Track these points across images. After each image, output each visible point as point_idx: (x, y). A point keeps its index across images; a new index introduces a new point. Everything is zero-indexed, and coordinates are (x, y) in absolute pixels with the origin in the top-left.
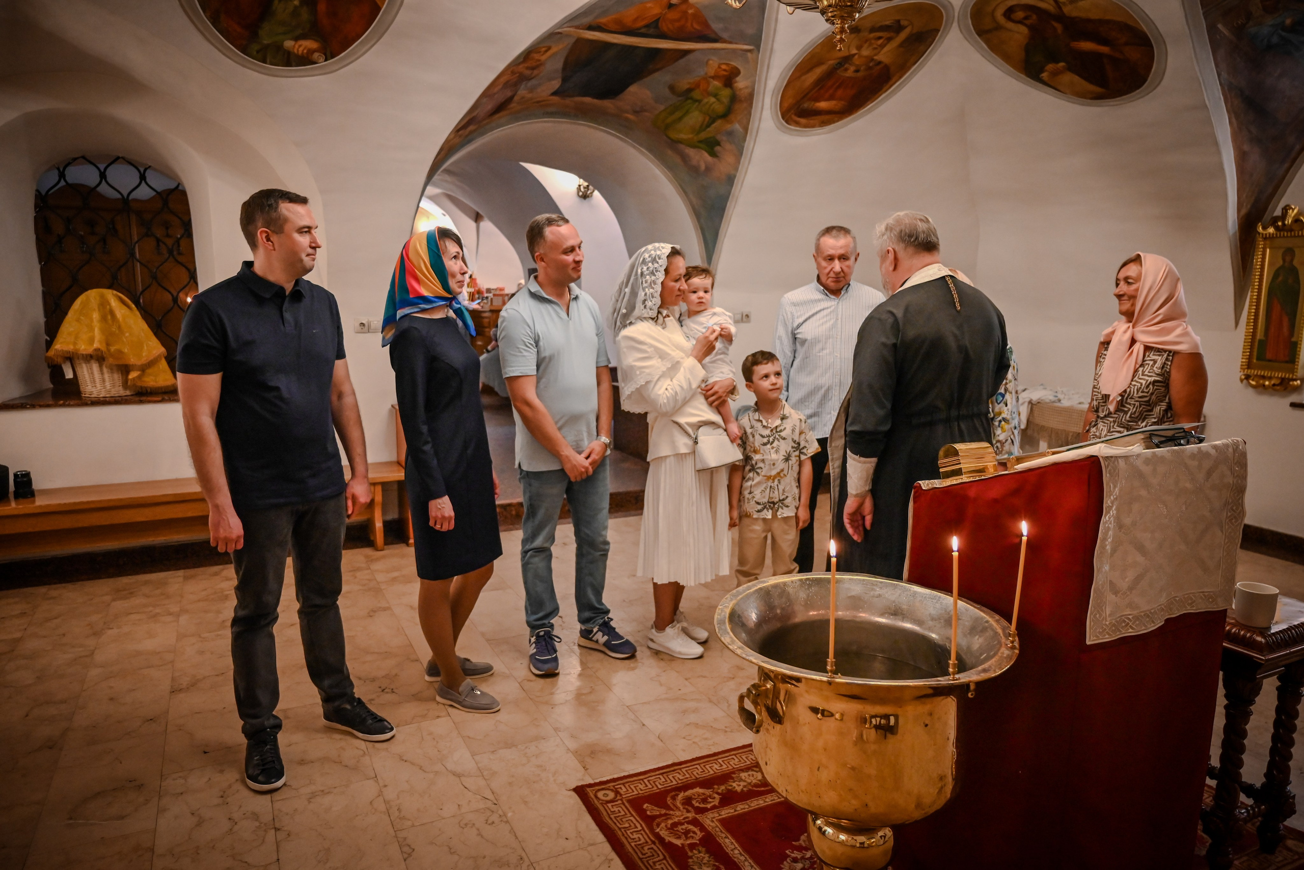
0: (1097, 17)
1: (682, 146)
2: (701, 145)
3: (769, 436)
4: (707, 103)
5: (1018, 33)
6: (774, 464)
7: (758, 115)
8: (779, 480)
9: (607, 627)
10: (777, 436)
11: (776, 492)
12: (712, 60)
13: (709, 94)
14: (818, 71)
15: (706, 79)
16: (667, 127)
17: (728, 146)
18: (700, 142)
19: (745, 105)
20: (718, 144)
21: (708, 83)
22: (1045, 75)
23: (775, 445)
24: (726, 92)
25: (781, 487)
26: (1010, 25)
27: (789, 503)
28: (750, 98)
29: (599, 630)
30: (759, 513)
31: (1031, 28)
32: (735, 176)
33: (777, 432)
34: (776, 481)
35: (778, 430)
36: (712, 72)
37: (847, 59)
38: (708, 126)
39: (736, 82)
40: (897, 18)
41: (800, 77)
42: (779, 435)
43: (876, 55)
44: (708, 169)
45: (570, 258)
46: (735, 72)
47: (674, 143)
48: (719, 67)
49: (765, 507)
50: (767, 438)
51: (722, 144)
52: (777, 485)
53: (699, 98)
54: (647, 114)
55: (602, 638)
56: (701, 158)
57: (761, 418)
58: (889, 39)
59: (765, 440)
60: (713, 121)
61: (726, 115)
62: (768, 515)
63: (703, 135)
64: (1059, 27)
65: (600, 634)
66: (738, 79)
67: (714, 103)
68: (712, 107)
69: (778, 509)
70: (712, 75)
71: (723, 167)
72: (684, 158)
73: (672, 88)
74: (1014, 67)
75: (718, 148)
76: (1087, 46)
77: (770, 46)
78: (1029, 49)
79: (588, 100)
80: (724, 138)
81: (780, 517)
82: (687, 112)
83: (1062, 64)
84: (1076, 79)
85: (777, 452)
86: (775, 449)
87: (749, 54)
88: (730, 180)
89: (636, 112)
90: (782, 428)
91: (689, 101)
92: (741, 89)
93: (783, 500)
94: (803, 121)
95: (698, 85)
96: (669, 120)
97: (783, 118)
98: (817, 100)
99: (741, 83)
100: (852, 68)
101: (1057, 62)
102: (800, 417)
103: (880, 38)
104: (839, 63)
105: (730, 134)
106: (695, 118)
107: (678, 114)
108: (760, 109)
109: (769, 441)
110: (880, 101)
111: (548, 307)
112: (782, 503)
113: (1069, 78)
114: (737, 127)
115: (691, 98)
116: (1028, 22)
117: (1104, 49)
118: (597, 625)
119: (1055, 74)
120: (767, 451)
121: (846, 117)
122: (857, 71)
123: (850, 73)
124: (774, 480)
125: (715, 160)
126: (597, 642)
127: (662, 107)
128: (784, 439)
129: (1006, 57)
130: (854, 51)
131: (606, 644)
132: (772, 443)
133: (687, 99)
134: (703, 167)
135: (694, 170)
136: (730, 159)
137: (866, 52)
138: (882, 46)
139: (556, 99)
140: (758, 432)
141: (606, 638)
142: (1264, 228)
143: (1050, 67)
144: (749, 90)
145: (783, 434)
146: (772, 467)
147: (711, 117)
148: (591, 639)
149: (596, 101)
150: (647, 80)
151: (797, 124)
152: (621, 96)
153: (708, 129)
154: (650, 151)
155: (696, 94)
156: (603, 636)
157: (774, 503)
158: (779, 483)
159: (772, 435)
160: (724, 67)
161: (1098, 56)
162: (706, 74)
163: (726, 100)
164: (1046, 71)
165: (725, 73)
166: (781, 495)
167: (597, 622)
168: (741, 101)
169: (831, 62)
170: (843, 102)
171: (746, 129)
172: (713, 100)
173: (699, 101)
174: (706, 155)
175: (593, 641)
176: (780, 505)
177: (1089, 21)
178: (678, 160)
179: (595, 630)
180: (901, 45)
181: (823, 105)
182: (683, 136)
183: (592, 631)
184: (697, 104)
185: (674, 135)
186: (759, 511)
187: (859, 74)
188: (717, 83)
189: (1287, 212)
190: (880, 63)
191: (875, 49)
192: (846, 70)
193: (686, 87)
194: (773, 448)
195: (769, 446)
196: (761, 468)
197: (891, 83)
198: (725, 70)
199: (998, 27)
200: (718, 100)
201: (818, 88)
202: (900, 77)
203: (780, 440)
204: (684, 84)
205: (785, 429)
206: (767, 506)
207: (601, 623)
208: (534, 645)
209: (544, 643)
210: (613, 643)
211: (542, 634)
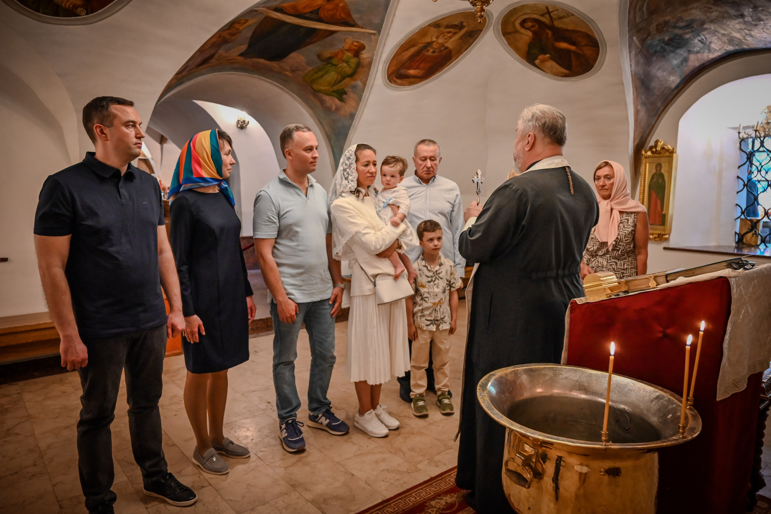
0: (572, 29)
1: (321, 95)
2: (334, 94)
3: (432, 277)
4: (341, 67)
5: (526, 35)
6: (436, 295)
7: (374, 76)
9: (329, 414)
10: (437, 277)
11: (439, 313)
12: (348, 39)
13: (343, 61)
14: (412, 50)
15: (342, 51)
16: (313, 81)
17: (351, 95)
18: (333, 92)
19: (365, 69)
20: (345, 93)
21: (344, 54)
22: (537, 62)
23: (436, 282)
24: (354, 60)
25: (441, 310)
26: (523, 30)
27: (446, 320)
28: (370, 64)
29: (323, 416)
30: (428, 327)
31: (534, 33)
32: (355, 114)
33: (437, 274)
34: (439, 306)
35: (438, 273)
36: (347, 46)
37: (430, 44)
38: (340, 82)
39: (362, 54)
40: (462, 21)
41: (401, 53)
42: (439, 276)
43: (446, 43)
44: (337, 109)
45: (309, 155)
46: (363, 48)
47: (316, 92)
48: (352, 44)
50: (431, 278)
51: (348, 94)
52: (439, 309)
53: (336, 63)
54: (300, 72)
55: (324, 421)
56: (333, 102)
57: (427, 265)
58: (455, 34)
59: (430, 279)
60: (343, 78)
61: (351, 75)
62: (434, 328)
63: (335, 88)
64: (550, 33)
65: (324, 418)
66: (363, 52)
67: (346, 67)
68: (343, 70)
69: (440, 324)
70: (347, 48)
71: (347, 108)
72: (322, 103)
73: (319, 56)
74: (520, 56)
75: (345, 96)
76: (564, 45)
77: (387, 32)
78: (531, 46)
79: (262, 61)
80: (350, 90)
81: (441, 329)
82: (327, 72)
83: (548, 55)
84: (554, 64)
85: (438, 287)
86: (436, 285)
87: (373, 36)
88: (352, 116)
89: (293, 71)
90: (440, 271)
91: (329, 65)
92: (364, 59)
93: (443, 318)
94: (399, 81)
95: (336, 55)
96: (314, 77)
97: (388, 79)
98: (409, 68)
99: (365, 55)
100: (431, 50)
101: (545, 54)
102: (451, 264)
103: (450, 32)
104: (424, 46)
105: (354, 87)
106: (332, 76)
107: (320, 73)
108: (375, 72)
109: (432, 280)
110: (443, 72)
111: (292, 190)
113: (551, 64)
114: (359, 83)
115: (331, 63)
116: (533, 29)
117: (573, 48)
118: (322, 412)
119: (543, 61)
120: (431, 287)
121: (424, 80)
122: (434, 52)
123: (429, 53)
124: (437, 305)
125: (343, 103)
126: (322, 423)
127: (310, 68)
128: (442, 278)
129: (517, 50)
130: (434, 39)
131: (328, 425)
132: (435, 281)
133: (328, 63)
134: (334, 108)
135: (328, 110)
136: (351, 103)
137: (441, 41)
138: (450, 37)
139: (241, 59)
140: (424, 274)
141: (328, 421)
142: (646, 152)
143: (541, 57)
144: (370, 60)
145: (441, 275)
146: (436, 297)
147: (342, 76)
148: (317, 422)
149: (267, 62)
150: (304, 49)
151: (396, 83)
152: (285, 60)
153: (340, 84)
155: (334, 61)
156: (326, 420)
157: (437, 320)
158: (441, 307)
159: (434, 276)
160: (355, 44)
161: (568, 51)
162: (343, 48)
163: (353, 66)
164: (539, 59)
165: (356, 48)
167: (321, 410)
168: (363, 67)
169: (420, 45)
170: (423, 71)
171: (365, 84)
172: (345, 65)
173: (336, 65)
174: (337, 100)
175: (319, 423)
176: (441, 321)
177: (567, 30)
178: (318, 103)
179: (320, 415)
180: (460, 38)
181: (412, 72)
182: (323, 88)
183: (318, 416)
184: (334, 67)
185: (316, 87)
186: (427, 325)
187: (435, 54)
188: (349, 54)
189: (657, 144)
190: (447, 48)
191: (446, 39)
192: (428, 51)
193: (329, 55)
194: (435, 284)
195: (432, 283)
196: (428, 298)
197: (451, 61)
198: (356, 46)
199: (516, 31)
200: (348, 65)
201: (410, 61)
202: (457, 58)
203: (439, 279)
204: (327, 54)
205: (442, 272)
206: (433, 323)
207: (324, 411)
208: (285, 431)
209: (292, 428)
210: (333, 424)
211: (290, 421)
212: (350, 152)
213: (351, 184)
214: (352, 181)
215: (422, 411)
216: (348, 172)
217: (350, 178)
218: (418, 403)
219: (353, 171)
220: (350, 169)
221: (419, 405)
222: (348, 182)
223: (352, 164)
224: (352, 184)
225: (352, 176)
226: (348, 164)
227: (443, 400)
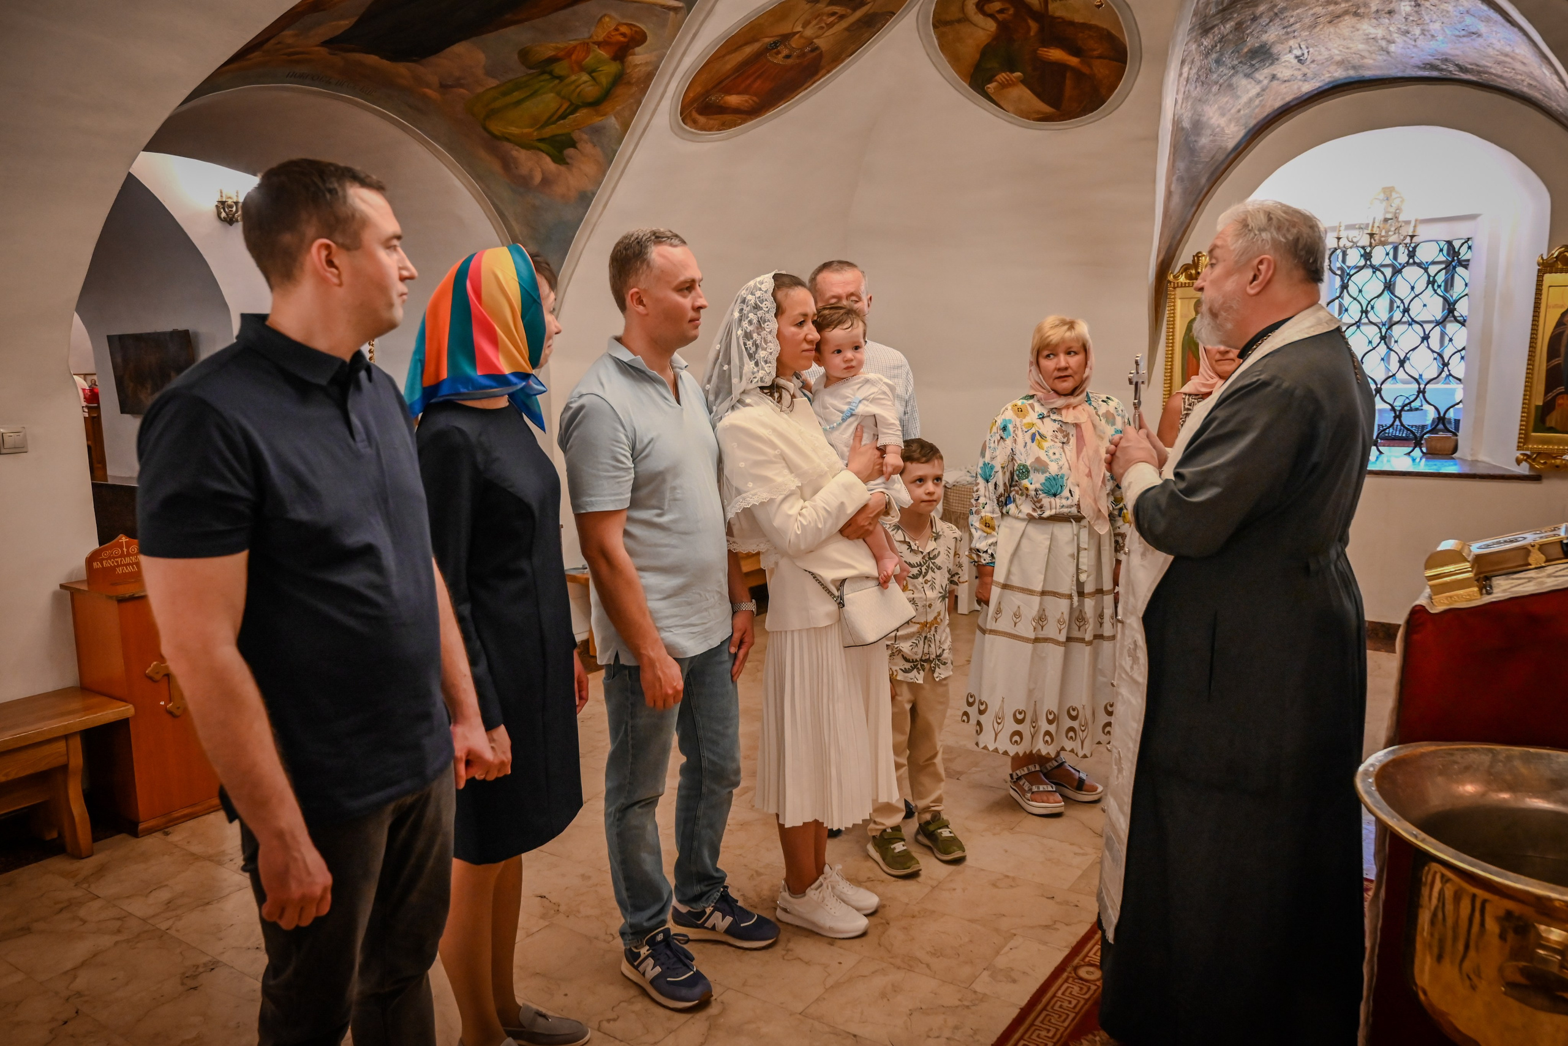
0: (1081, 20)
1: (508, 146)
2: (543, 145)
3: (920, 565)
4: (574, 81)
5: (983, 29)
6: (930, 606)
7: (652, 106)
8: (936, 628)
9: (727, 904)
10: (931, 565)
11: (933, 646)
12: (609, 16)
13: (582, 69)
14: (747, 51)
15: (586, 46)
16: (492, 114)
17: (588, 148)
18: (541, 140)
19: (634, 89)
20: (573, 144)
21: (588, 51)
22: (991, 87)
23: (928, 577)
24: (613, 68)
25: (937, 637)
28: (647, 80)
29: (716, 909)
30: (908, 676)
32: (594, 194)
33: (930, 558)
34: (933, 629)
35: (931, 556)
36: (601, 36)
37: (786, 38)
38: (563, 117)
39: (634, 54)
41: (724, 56)
42: (933, 563)
43: (818, 37)
45: (686, 302)
46: (639, 39)
47: (494, 142)
48: (616, 29)
49: (915, 667)
50: (918, 568)
51: (578, 146)
52: (934, 635)
53: (563, 73)
54: (462, 90)
55: (721, 922)
57: (907, 540)
58: (842, 17)
59: (915, 571)
60: (575, 109)
61: (595, 104)
62: (919, 677)
63: (551, 131)
64: (1034, 26)
65: (718, 915)
66: (638, 49)
67: (585, 82)
68: (578, 90)
69: (935, 668)
70: (601, 39)
71: (573, 180)
72: (508, 164)
73: (524, 55)
74: (958, 72)
75: (570, 151)
76: (1056, 54)
78: (986, 52)
79: (372, 59)
80: (585, 137)
81: (937, 680)
82: (534, 94)
83: (1018, 74)
84: (1027, 93)
85: (933, 588)
86: (929, 583)
87: (672, 13)
88: (585, 199)
90: (936, 552)
91: (546, 77)
92: (636, 66)
93: (940, 655)
94: (702, 119)
95: (569, 53)
96: (498, 104)
97: (681, 114)
98: (729, 92)
99: (640, 57)
100: (785, 52)
101: (1012, 71)
102: (955, 535)
103: (834, 14)
104: (774, 43)
105: (598, 131)
106: (547, 101)
107: (517, 95)
108: (657, 98)
109: (921, 572)
111: (649, 389)
112: (939, 660)
113: (1022, 93)
114: (612, 121)
115: (551, 73)
116: (1000, 17)
117: (1074, 61)
118: (712, 902)
119: (1004, 86)
120: (920, 587)
121: (752, 119)
123: (779, 60)
124: (930, 628)
125: (563, 168)
126: (713, 928)
127: (492, 83)
128: (939, 568)
129: (954, 59)
130: (799, 28)
131: (728, 931)
132: (926, 573)
133: (543, 73)
134: (538, 178)
135: (521, 183)
136: (589, 168)
137: (809, 32)
138: (830, 26)
139: (322, 52)
141: (729, 919)
142: (1176, 276)
143: (1002, 76)
144: (649, 69)
145: (938, 561)
146: (928, 609)
147: (572, 104)
148: (702, 926)
149: (385, 63)
150: (491, 37)
151: (695, 123)
152: (434, 59)
153: (562, 122)
154: (450, 150)
155: (559, 69)
156: (724, 918)
157: (928, 661)
158: (936, 631)
159: (925, 564)
160: (623, 29)
161: (1061, 68)
162: (591, 37)
163: (604, 81)
164: (996, 81)
165: (622, 39)
166: (937, 648)
167: (712, 897)
168: (629, 83)
169: (767, 40)
170: (755, 98)
171: (626, 126)
172: (585, 77)
173: (561, 78)
174: (548, 160)
175: (706, 928)
176: (937, 662)
177: (1071, 24)
178: (497, 167)
179: (708, 911)
180: (847, 29)
181: (733, 100)
182: (515, 131)
183: (704, 912)
184: (557, 81)
185: (496, 127)
186: (906, 671)
187: (790, 61)
188: (602, 53)
189: (1198, 259)
190: (817, 48)
191: (822, 28)
192: (778, 53)
193: (551, 53)
194: (926, 582)
195: (921, 579)
197: (816, 78)
198: (624, 35)
199: (965, 20)
200: (594, 79)
201: (737, 75)
202: (829, 72)
203: (936, 570)
204: (545, 50)
205: (939, 552)
206: (919, 666)
207: (717, 897)
208: (651, 961)
209: (669, 953)
210: (742, 925)
211: (660, 937)
212: (758, 294)
213: (763, 369)
214: (766, 362)
215: (908, 865)
216: (756, 341)
217: (762, 356)
218: (892, 846)
219: (769, 338)
220: (759, 334)
221: (897, 851)
222: (757, 364)
223: (765, 322)
224: (766, 369)
225: (765, 349)
226: (755, 321)
227: (939, 831)
